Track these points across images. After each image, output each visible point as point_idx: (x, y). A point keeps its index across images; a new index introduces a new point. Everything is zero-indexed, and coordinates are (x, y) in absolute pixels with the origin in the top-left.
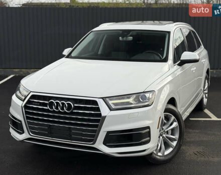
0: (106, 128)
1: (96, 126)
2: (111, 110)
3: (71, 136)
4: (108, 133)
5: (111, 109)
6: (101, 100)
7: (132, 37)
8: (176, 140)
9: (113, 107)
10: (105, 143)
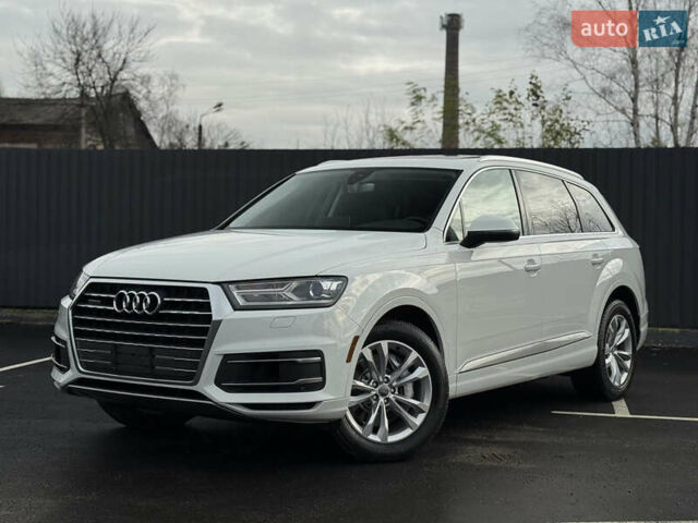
0: (222, 346)
1: (201, 343)
2: (235, 310)
3: (153, 367)
4: (227, 357)
5: (236, 308)
6: (219, 287)
7: (372, 185)
8: (423, 412)
9: (241, 302)
10: (218, 382)
